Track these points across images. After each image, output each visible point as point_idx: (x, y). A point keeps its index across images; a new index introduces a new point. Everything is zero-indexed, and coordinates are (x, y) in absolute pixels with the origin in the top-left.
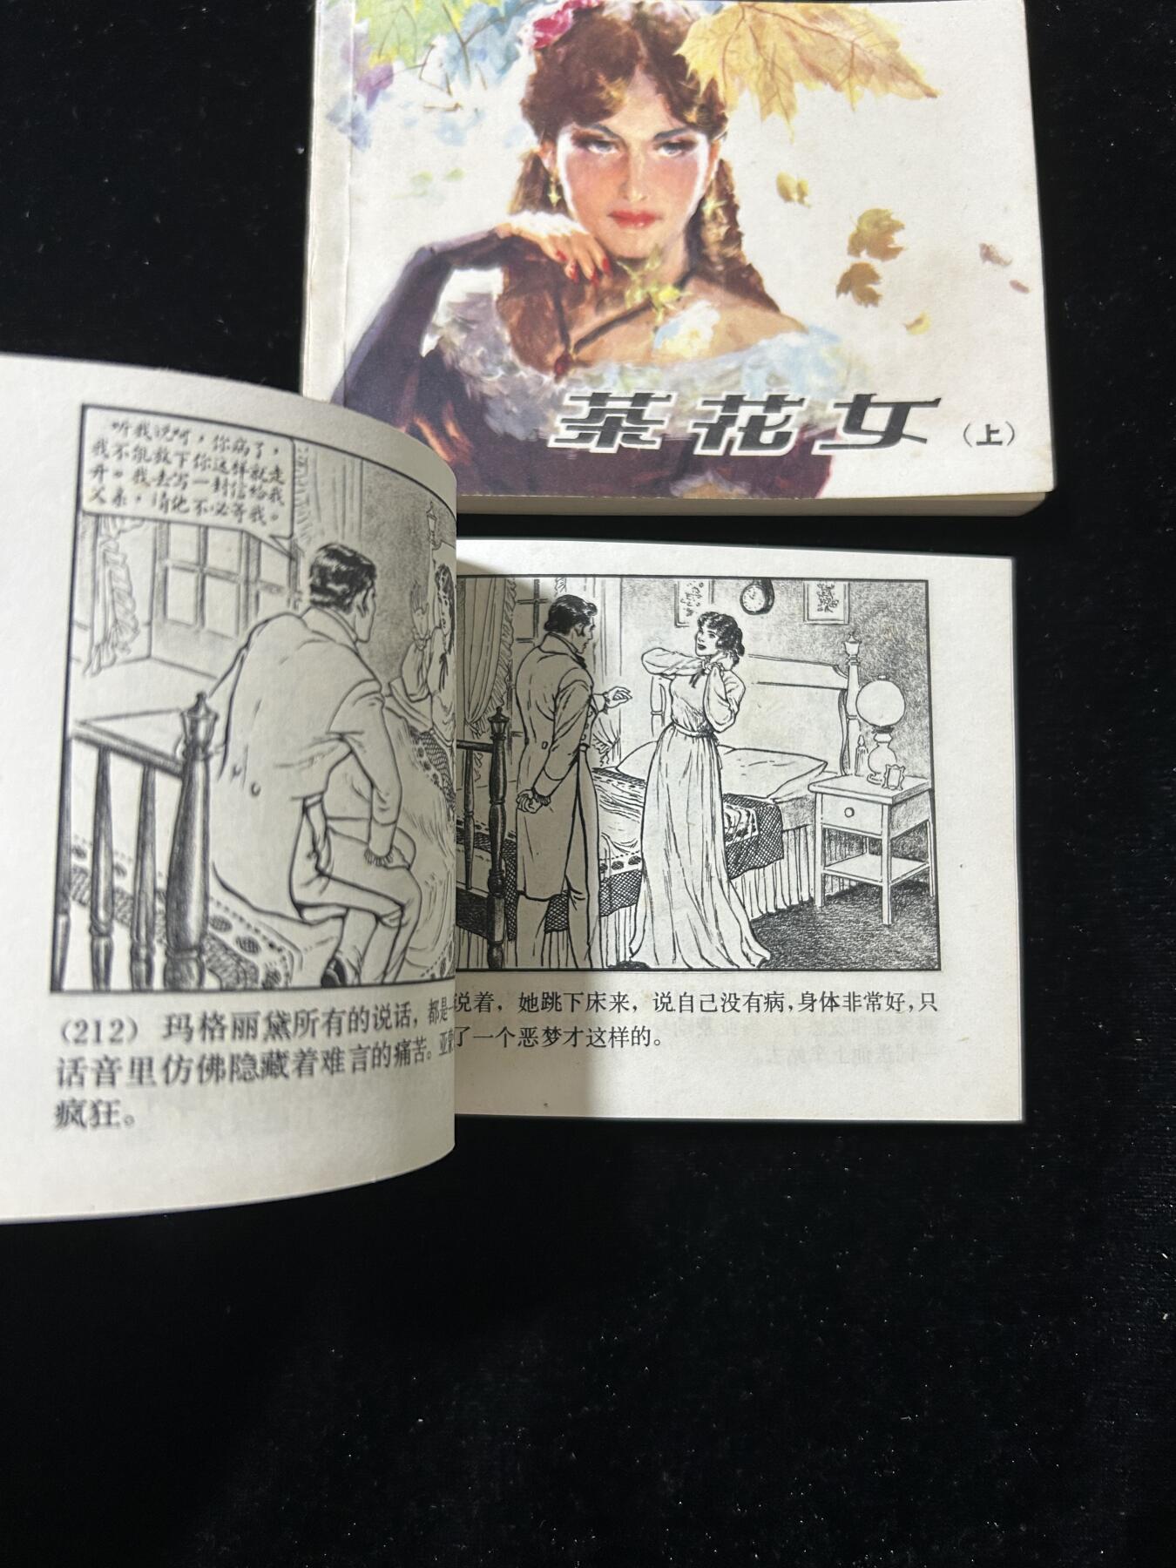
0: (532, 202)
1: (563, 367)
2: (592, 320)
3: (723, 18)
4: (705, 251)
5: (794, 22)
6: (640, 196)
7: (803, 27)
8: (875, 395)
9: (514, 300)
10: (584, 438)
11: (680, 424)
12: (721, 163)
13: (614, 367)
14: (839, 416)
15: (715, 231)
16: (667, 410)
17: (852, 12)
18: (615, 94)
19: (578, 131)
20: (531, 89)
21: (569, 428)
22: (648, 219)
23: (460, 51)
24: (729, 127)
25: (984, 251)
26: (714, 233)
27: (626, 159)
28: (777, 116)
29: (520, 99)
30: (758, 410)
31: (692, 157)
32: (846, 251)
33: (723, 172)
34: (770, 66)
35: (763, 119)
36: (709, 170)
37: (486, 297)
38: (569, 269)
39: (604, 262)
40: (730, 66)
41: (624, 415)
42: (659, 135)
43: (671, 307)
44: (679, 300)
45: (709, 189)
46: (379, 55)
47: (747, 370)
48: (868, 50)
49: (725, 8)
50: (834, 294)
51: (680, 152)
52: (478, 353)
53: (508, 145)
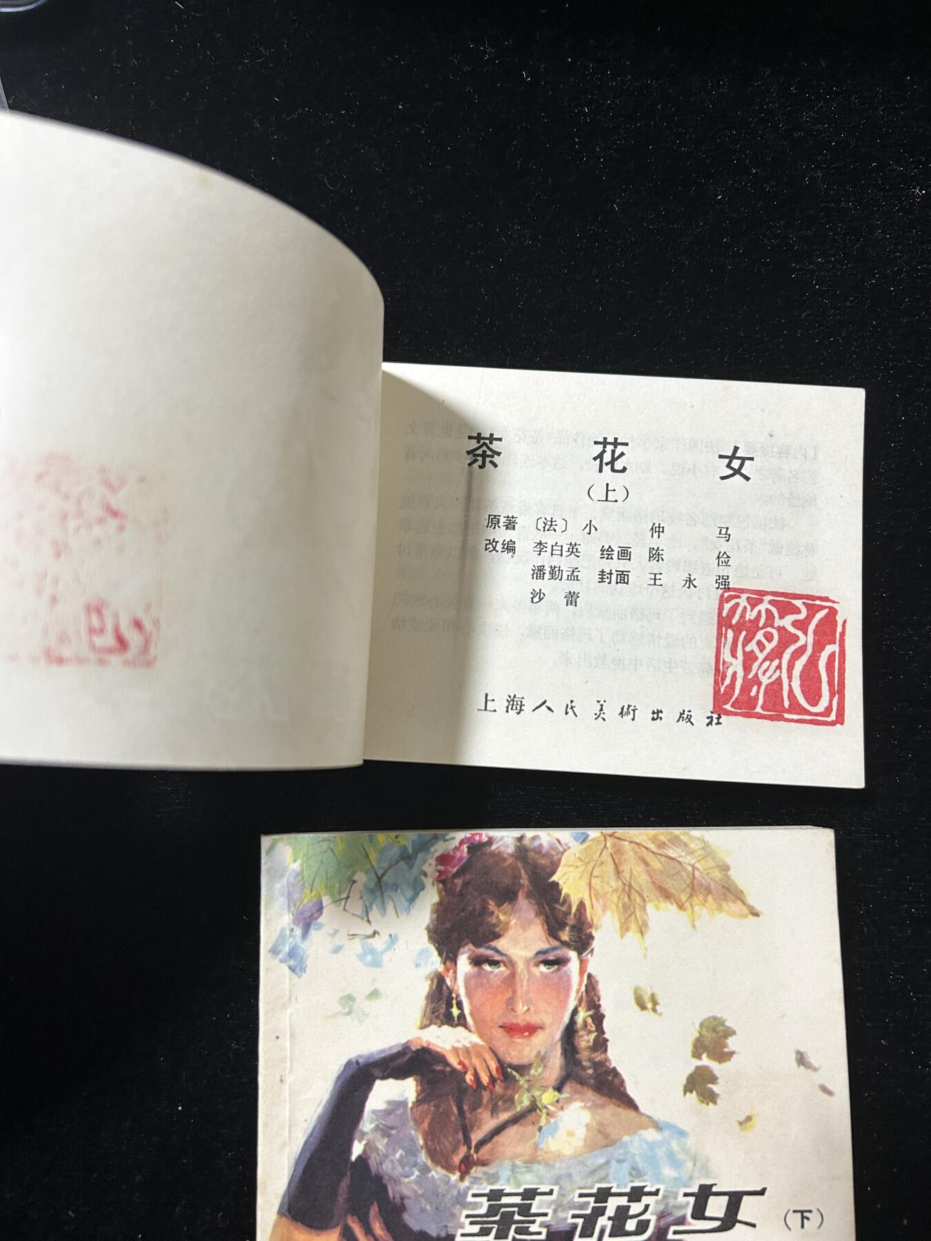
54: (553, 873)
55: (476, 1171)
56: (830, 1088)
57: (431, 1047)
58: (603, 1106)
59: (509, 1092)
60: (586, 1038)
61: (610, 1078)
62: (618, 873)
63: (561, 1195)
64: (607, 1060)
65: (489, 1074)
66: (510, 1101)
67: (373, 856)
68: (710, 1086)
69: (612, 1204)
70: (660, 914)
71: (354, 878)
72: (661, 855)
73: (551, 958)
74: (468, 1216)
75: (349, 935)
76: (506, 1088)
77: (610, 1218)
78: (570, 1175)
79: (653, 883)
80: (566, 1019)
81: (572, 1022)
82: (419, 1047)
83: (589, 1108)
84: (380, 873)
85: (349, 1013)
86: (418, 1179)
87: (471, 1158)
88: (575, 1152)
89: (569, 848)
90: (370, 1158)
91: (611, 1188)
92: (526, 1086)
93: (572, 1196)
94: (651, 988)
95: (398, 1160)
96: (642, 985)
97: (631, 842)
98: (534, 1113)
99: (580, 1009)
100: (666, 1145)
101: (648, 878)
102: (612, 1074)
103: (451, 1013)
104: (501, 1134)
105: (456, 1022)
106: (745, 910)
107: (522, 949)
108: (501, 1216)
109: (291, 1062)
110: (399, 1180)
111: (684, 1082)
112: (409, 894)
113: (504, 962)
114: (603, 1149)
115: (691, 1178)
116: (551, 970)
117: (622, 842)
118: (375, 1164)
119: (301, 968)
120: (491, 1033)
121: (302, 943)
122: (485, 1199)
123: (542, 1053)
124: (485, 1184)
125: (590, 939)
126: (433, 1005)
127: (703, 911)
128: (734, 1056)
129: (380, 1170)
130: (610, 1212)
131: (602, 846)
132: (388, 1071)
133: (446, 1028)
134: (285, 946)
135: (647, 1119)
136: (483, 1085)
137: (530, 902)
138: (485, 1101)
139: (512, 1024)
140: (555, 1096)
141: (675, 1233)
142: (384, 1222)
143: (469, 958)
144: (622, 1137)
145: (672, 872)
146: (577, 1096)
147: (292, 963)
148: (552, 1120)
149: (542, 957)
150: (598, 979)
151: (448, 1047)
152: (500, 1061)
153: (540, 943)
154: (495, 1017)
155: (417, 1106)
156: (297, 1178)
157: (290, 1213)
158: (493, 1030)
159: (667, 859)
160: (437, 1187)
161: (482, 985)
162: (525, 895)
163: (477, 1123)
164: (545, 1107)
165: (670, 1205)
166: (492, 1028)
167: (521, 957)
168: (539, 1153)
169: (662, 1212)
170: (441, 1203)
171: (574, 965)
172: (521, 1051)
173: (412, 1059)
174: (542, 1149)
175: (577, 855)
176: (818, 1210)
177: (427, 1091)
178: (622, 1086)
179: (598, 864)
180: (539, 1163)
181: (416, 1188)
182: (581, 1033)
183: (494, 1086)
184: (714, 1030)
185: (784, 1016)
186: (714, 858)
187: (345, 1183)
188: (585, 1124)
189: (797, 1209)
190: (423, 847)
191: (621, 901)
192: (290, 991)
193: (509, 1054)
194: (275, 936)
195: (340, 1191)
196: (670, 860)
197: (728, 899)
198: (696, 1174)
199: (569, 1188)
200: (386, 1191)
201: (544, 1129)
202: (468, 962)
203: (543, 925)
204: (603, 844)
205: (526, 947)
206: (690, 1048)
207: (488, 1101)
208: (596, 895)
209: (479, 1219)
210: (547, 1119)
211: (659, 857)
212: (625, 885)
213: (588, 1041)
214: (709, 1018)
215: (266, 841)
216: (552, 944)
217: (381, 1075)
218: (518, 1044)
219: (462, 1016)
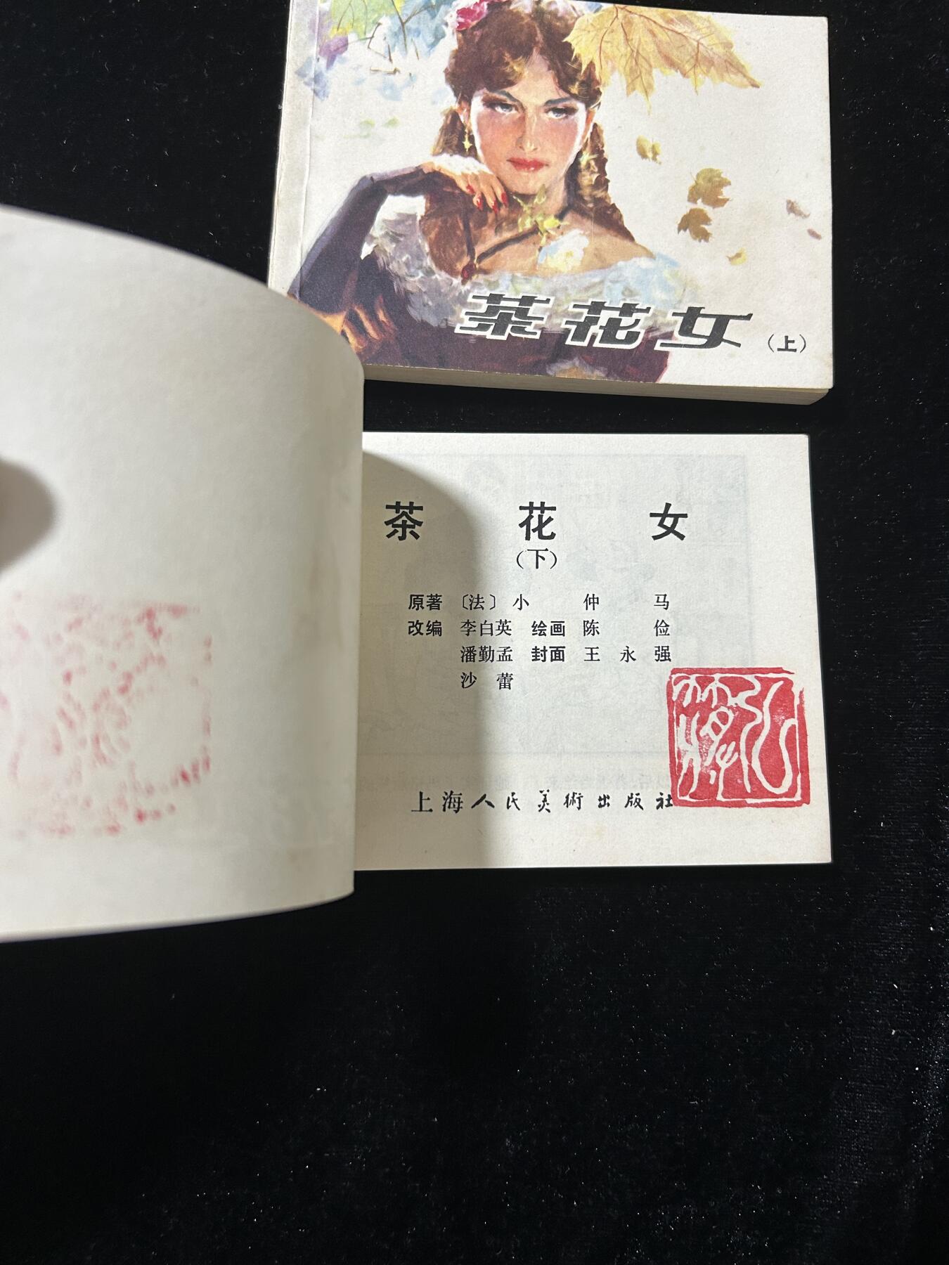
0: (450, 147)
1: (468, 273)
2: (492, 239)
3: (601, 15)
4: (580, 192)
5: (655, 22)
6: (533, 147)
7: (661, 27)
8: (704, 308)
9: (434, 220)
10: (482, 327)
11: (556, 321)
12: (595, 125)
13: (508, 275)
14: (676, 322)
15: (588, 177)
16: (547, 310)
17: (699, 18)
18: (516, 68)
19: (488, 95)
20: (453, 61)
21: (470, 319)
22: (538, 165)
23: (400, 28)
24: (602, 99)
25: (790, 205)
26: (587, 179)
27: (523, 119)
28: (639, 93)
29: (445, 68)
30: (616, 314)
31: (573, 120)
32: (686, 198)
33: (596, 133)
34: (636, 55)
35: (628, 94)
36: (586, 131)
37: (413, 217)
38: (476, 200)
39: (503, 196)
40: (604, 52)
41: (514, 312)
42: (548, 102)
43: (552, 233)
44: (559, 227)
45: (586, 145)
46: (338, 29)
47: (608, 284)
48: (710, 48)
49: (602, 9)
50: (677, 231)
51: (564, 115)
52: (404, 259)
53: (434, 103)
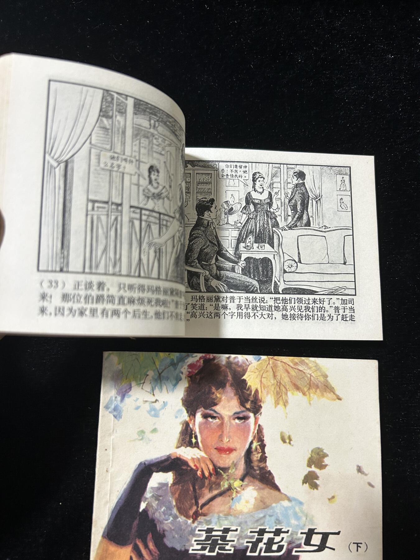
54: (244, 375)
55: (201, 519)
56: (373, 484)
57: (181, 457)
58: (263, 489)
59: (218, 481)
60: (256, 455)
61: (267, 475)
62: (275, 376)
63: (241, 531)
64: (266, 466)
65: (209, 472)
66: (218, 485)
67: (157, 363)
68: (315, 481)
69: (266, 537)
70: (294, 397)
71: (148, 374)
72: (295, 368)
73: (241, 416)
74: (195, 541)
75: (144, 401)
76: (217, 479)
77: (265, 544)
78: (246, 522)
79: (291, 382)
80: (247, 446)
81: (250, 447)
82: (175, 457)
83: (257, 490)
84: (160, 371)
85: (142, 439)
86: (173, 522)
87: (198, 512)
88: (249, 511)
89: (252, 363)
90: (148, 510)
91: (266, 529)
92: (226, 478)
93: (246, 532)
94: (289, 433)
95: (163, 512)
96: (284, 431)
97: (281, 362)
98: (230, 491)
99: (254, 441)
100: (293, 508)
101: (289, 379)
102: (268, 474)
103: (192, 441)
104: (213, 501)
105: (194, 446)
106: (335, 397)
107: (227, 411)
108: (212, 541)
109: (112, 462)
110: (163, 522)
111: (303, 478)
112: (174, 382)
113: (218, 417)
114: (263, 510)
115: (305, 525)
116: (241, 422)
117: (277, 362)
118: (151, 513)
119: (119, 416)
120: (211, 451)
121: (120, 404)
122: (204, 532)
123: (235, 462)
124: (204, 525)
125: (260, 408)
126: (183, 437)
127: (315, 397)
128: (327, 467)
129: (153, 516)
130: (265, 540)
131: (268, 363)
132: (159, 468)
133: (189, 448)
134: (112, 405)
135: (284, 496)
136: (206, 477)
137: (232, 389)
138: (206, 485)
139: (221, 448)
140: (240, 483)
141: (296, 552)
142: (154, 542)
143: (201, 414)
144: (272, 504)
145: (300, 377)
146: (250, 484)
147: (115, 413)
148: (239, 495)
149: (236, 416)
150: (263, 427)
151: (189, 458)
152: (214, 465)
153: (236, 408)
154: (213, 444)
155: (173, 486)
156: (112, 520)
157: (108, 537)
158: (212, 450)
159: (298, 371)
160: (181, 526)
161: (207, 428)
162: (229, 385)
163: (202, 495)
164: (236, 488)
165: (294, 538)
166: (211, 449)
167: (226, 415)
168: (231, 511)
169: (290, 542)
170: (183, 534)
171: (252, 420)
172: (225, 461)
173: (171, 463)
174: (233, 509)
175: (255, 367)
176: (365, 543)
177: (178, 479)
178: (273, 479)
179: (265, 371)
180: (231, 515)
181: (171, 526)
182: (254, 453)
183: (211, 478)
184: (318, 454)
185: (352, 448)
186: (320, 371)
187: (136, 522)
188: (254, 497)
189: (355, 542)
190: (182, 360)
191: (276, 390)
192: (113, 427)
193: (219, 462)
194: (107, 400)
195: (133, 526)
196: (299, 371)
197: (327, 391)
198: (307, 524)
199: (245, 528)
200: (156, 527)
201: (235, 499)
202: (201, 416)
203: (237, 400)
204: (268, 362)
205: (229, 410)
206: (306, 462)
207: (208, 485)
208: (264, 387)
209: (201, 542)
210: (236, 494)
211: (294, 369)
212: (278, 382)
213: (257, 457)
214: (316, 448)
215: (106, 354)
216: (242, 409)
217: (156, 470)
218: (224, 457)
219: (197, 443)
